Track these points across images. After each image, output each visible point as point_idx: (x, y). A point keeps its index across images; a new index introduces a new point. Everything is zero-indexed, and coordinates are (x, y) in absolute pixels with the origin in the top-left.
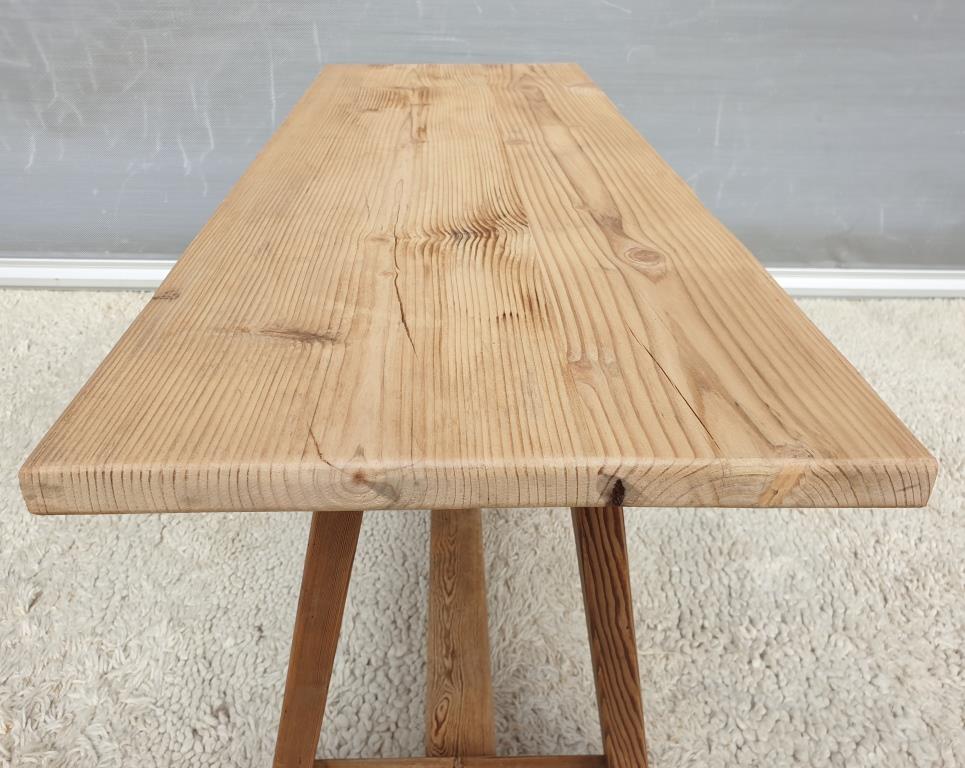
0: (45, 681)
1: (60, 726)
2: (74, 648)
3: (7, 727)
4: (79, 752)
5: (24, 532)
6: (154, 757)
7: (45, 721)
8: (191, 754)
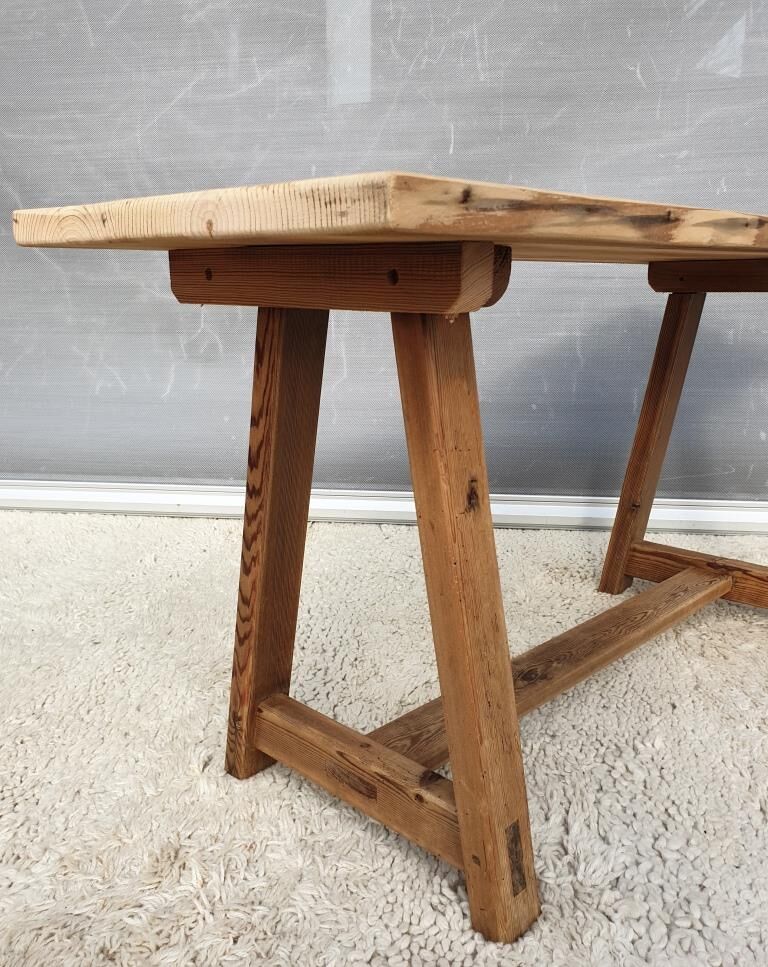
0: (235, 839)
1: (264, 884)
2: (262, 810)
3: (203, 879)
4: (294, 914)
5: (180, 704)
6: (387, 926)
7: (245, 879)
8: (434, 930)
